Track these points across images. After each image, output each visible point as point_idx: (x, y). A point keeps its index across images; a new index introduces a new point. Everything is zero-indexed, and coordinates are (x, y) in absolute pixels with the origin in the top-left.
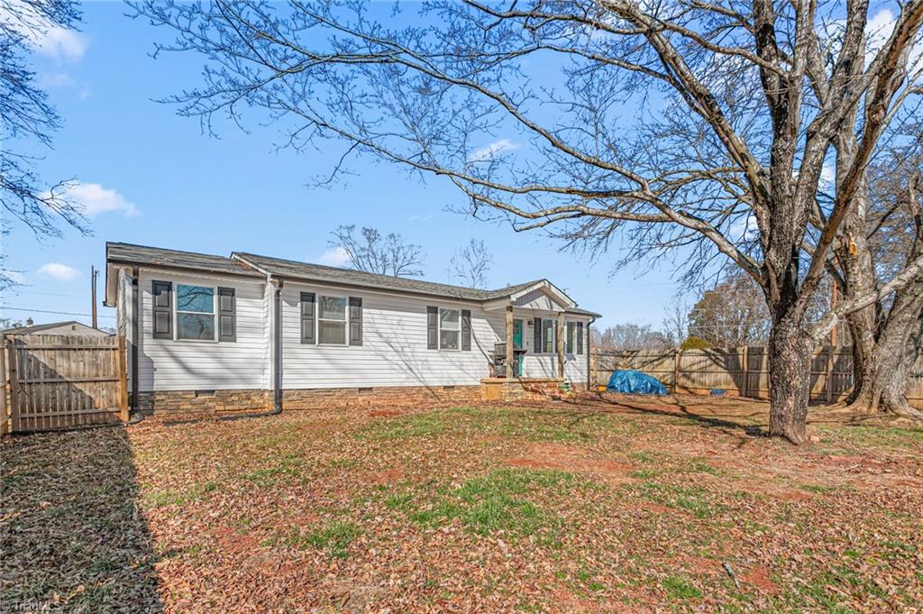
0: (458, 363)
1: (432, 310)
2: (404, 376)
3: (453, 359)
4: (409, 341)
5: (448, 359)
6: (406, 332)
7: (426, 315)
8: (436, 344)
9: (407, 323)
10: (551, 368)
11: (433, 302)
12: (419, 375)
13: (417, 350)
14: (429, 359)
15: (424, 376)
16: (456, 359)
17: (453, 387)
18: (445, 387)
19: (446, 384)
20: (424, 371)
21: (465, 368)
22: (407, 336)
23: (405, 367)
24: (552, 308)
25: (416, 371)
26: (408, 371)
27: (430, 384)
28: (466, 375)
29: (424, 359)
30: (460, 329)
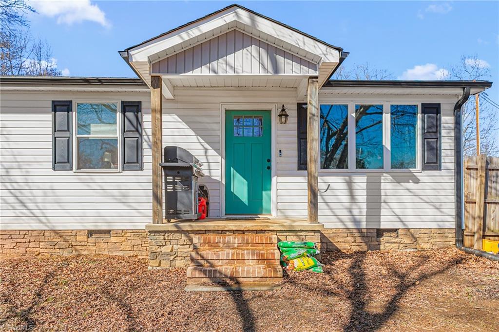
0: (116, 193)
1: (61, 107)
2: (11, 213)
3: (105, 186)
4: (19, 159)
5: (94, 186)
6: (12, 145)
7: (50, 117)
8: (69, 161)
9: (14, 131)
10: (345, 199)
11: (61, 93)
12: (37, 213)
13: (33, 172)
14: (56, 186)
15: (48, 213)
16: (114, 186)
17: (108, 232)
18: (91, 233)
19: (92, 227)
20: (48, 206)
21: (130, 200)
22: (16, 151)
23: (12, 199)
24: (276, 70)
25: (31, 206)
26: (18, 206)
27: (59, 227)
28: (134, 213)
29: (47, 186)
30: (118, 135)
